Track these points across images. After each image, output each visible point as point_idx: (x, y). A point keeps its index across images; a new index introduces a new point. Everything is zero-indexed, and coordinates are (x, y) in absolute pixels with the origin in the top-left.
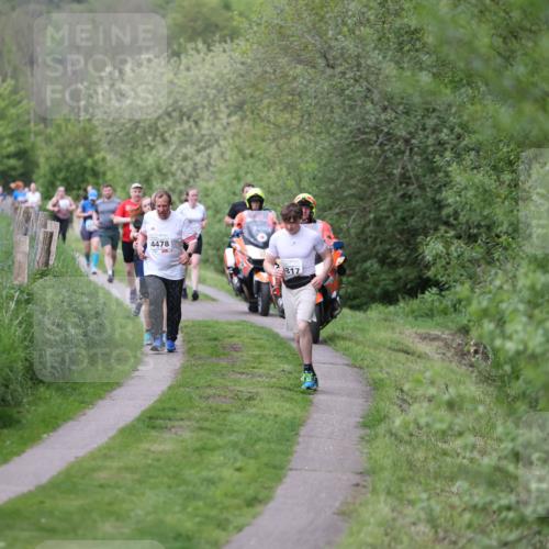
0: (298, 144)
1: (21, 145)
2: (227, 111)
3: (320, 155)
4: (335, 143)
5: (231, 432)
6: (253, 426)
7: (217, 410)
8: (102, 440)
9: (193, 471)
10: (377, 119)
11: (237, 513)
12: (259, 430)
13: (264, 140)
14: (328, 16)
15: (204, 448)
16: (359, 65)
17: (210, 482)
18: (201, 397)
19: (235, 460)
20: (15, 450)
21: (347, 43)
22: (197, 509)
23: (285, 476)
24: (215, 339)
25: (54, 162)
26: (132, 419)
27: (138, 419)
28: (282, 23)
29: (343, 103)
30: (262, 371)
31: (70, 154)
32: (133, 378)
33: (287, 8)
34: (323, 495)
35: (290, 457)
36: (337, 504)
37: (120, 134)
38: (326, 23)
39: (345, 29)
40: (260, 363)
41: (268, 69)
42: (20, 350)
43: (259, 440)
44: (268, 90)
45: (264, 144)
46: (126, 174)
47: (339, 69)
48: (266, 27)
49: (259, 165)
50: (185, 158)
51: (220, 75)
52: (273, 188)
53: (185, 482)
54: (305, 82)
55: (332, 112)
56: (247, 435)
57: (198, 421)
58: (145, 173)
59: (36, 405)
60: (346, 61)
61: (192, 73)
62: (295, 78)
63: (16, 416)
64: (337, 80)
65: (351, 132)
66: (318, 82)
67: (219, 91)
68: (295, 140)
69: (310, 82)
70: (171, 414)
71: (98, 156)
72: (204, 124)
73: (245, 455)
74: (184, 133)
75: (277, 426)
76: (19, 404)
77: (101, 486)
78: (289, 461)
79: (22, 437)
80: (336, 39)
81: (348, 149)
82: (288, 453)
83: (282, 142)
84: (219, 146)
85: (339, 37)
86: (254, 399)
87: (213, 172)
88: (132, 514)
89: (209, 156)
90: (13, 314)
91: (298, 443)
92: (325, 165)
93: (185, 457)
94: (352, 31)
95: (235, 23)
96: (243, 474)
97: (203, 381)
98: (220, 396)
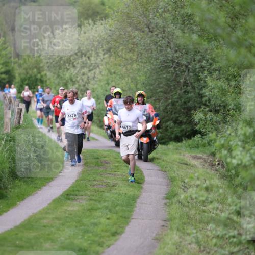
0: (136, 67)
1: (8, 68)
2: (103, 52)
3: (146, 73)
4: (153, 67)
5: (105, 201)
6: (115, 198)
7: (98, 191)
8: (45, 205)
9: (87, 219)
10: (173, 56)
11: (107, 239)
12: (118, 200)
13: (120, 66)
14: (150, 8)
15: (92, 209)
16: (164, 31)
17: (95, 224)
18: (90, 185)
19: (107, 214)
20: (4, 210)
21: (159, 21)
22: (89, 237)
23: (130, 222)
24: (98, 158)
25: (23, 76)
26: (59, 195)
27: (62, 196)
28: (128, 11)
29: (157, 49)
30: (119, 173)
31: (30, 72)
32: (59, 176)
33: (131, 4)
34: (148, 231)
35: (132, 213)
36: (154, 235)
37: (54, 63)
38: (149, 11)
39: (158, 14)
40: (118, 169)
41: (122, 33)
42: (7, 163)
43: (117, 205)
44: (122, 42)
45: (120, 68)
46: (56, 82)
47: (155, 33)
48: (121, 13)
49: (118, 77)
50: (83, 74)
51: (100, 36)
52: (124, 88)
53: (83, 225)
54: (139, 39)
55: (152, 53)
56: (112, 203)
57: (89, 197)
58: (65, 81)
59: (14, 188)
60: (158, 29)
61: (87, 34)
62: (134, 37)
63: (5, 194)
64: (154, 38)
65: (161, 62)
66: (145, 39)
67: (99, 43)
68: (135, 66)
69: (141, 39)
70: (77, 193)
71: (43, 73)
72: (92, 58)
73: (111, 212)
74: (83, 63)
75: (126, 198)
76: (6, 188)
77: (45, 226)
78: (132, 215)
79: (8, 204)
80: (154, 19)
81: (159, 70)
82: (131, 211)
83: (129, 67)
84: (99, 68)
85: (155, 18)
86: (116, 186)
87: (96, 81)
88: (59, 239)
89: (95, 73)
90: (3, 147)
91: (136, 207)
92: (149, 77)
93: (83, 213)
94: (161, 15)
95: (107, 12)
96: (110, 221)
97: (92, 178)
98: (99, 185)
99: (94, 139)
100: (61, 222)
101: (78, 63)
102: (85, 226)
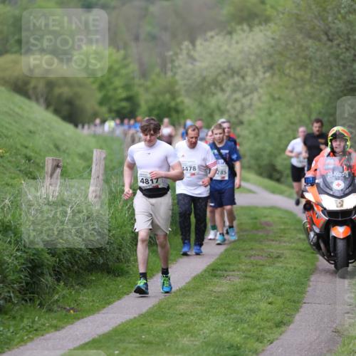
0: (309, 91)
1: (130, 93)
2: (263, 70)
3: (323, 98)
4: (333, 90)
5: (266, 278)
6: (280, 275)
7: (256, 265)
8: (182, 284)
9: (241, 304)
11: (269, 331)
12: (284, 277)
13: (287, 88)
14: (329, 7)
15: (248, 290)
16: (349, 39)
17: (252, 311)
18: (246, 256)
19: (269, 297)
20: (125, 291)
21: (341, 25)
22: (243, 328)
23: (301, 307)
24: (256, 218)
25: (151, 104)
26: (201, 270)
27: (205, 271)
28: (299, 12)
29: (339, 64)
30: (286, 239)
31: (161, 98)
33: (302, 3)
34: (326, 320)
35: (304, 295)
36: (335, 325)
37: (193, 85)
38: (328, 13)
39: (339, 16)
40: (285, 234)
41: (290, 42)
43: (284, 284)
44: (289, 56)
45: (287, 91)
46: (198, 111)
47: (336, 42)
48: (288, 15)
49: (284, 105)
51: (258, 47)
52: (293, 120)
53: (235, 311)
54: (314, 51)
55: (331, 70)
56: (276, 280)
57: (244, 272)
58: (209, 111)
60: (340, 36)
61: (240, 46)
62: (307, 48)
63: (126, 269)
64: (334, 49)
65: (344, 83)
66: (322, 51)
67: (258, 57)
68: (308, 89)
69: (317, 50)
70: (226, 267)
71: (179, 100)
72: (248, 79)
73: (274, 294)
74: (235, 85)
75: (295, 274)
76: (128, 261)
77: (181, 314)
78: (304, 297)
79: (130, 283)
80: (334, 23)
82: (303, 292)
83: (299, 90)
84: (258, 92)
85: (336, 21)
86: (281, 258)
87: (254, 110)
88: (201, 332)
89: (251, 99)
90: (124, 203)
91: (309, 286)
93: (235, 295)
94: (344, 18)
95: (268, 13)
96: (273, 306)
97: (247, 246)
98: (258, 255)
99: (250, 191)
100: (204, 308)
101: (228, 86)
102: (237, 314)
